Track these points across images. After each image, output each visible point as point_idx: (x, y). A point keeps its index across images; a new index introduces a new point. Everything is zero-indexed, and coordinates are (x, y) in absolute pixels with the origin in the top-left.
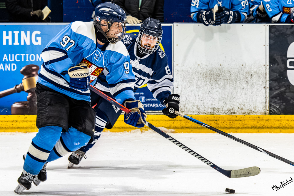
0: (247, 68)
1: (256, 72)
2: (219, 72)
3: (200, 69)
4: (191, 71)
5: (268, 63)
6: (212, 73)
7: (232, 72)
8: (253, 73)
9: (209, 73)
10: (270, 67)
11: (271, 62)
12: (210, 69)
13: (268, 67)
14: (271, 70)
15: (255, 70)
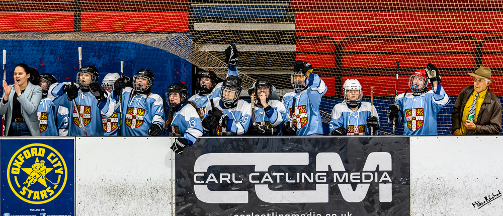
0: (153, 183)
1: (161, 187)
2: (123, 187)
3: (103, 185)
4: (94, 186)
5: (174, 178)
6: (116, 188)
7: (137, 188)
8: (158, 188)
9: (112, 188)
10: (176, 181)
11: (176, 176)
12: (114, 184)
13: (174, 182)
14: (178, 185)
15: (161, 185)
